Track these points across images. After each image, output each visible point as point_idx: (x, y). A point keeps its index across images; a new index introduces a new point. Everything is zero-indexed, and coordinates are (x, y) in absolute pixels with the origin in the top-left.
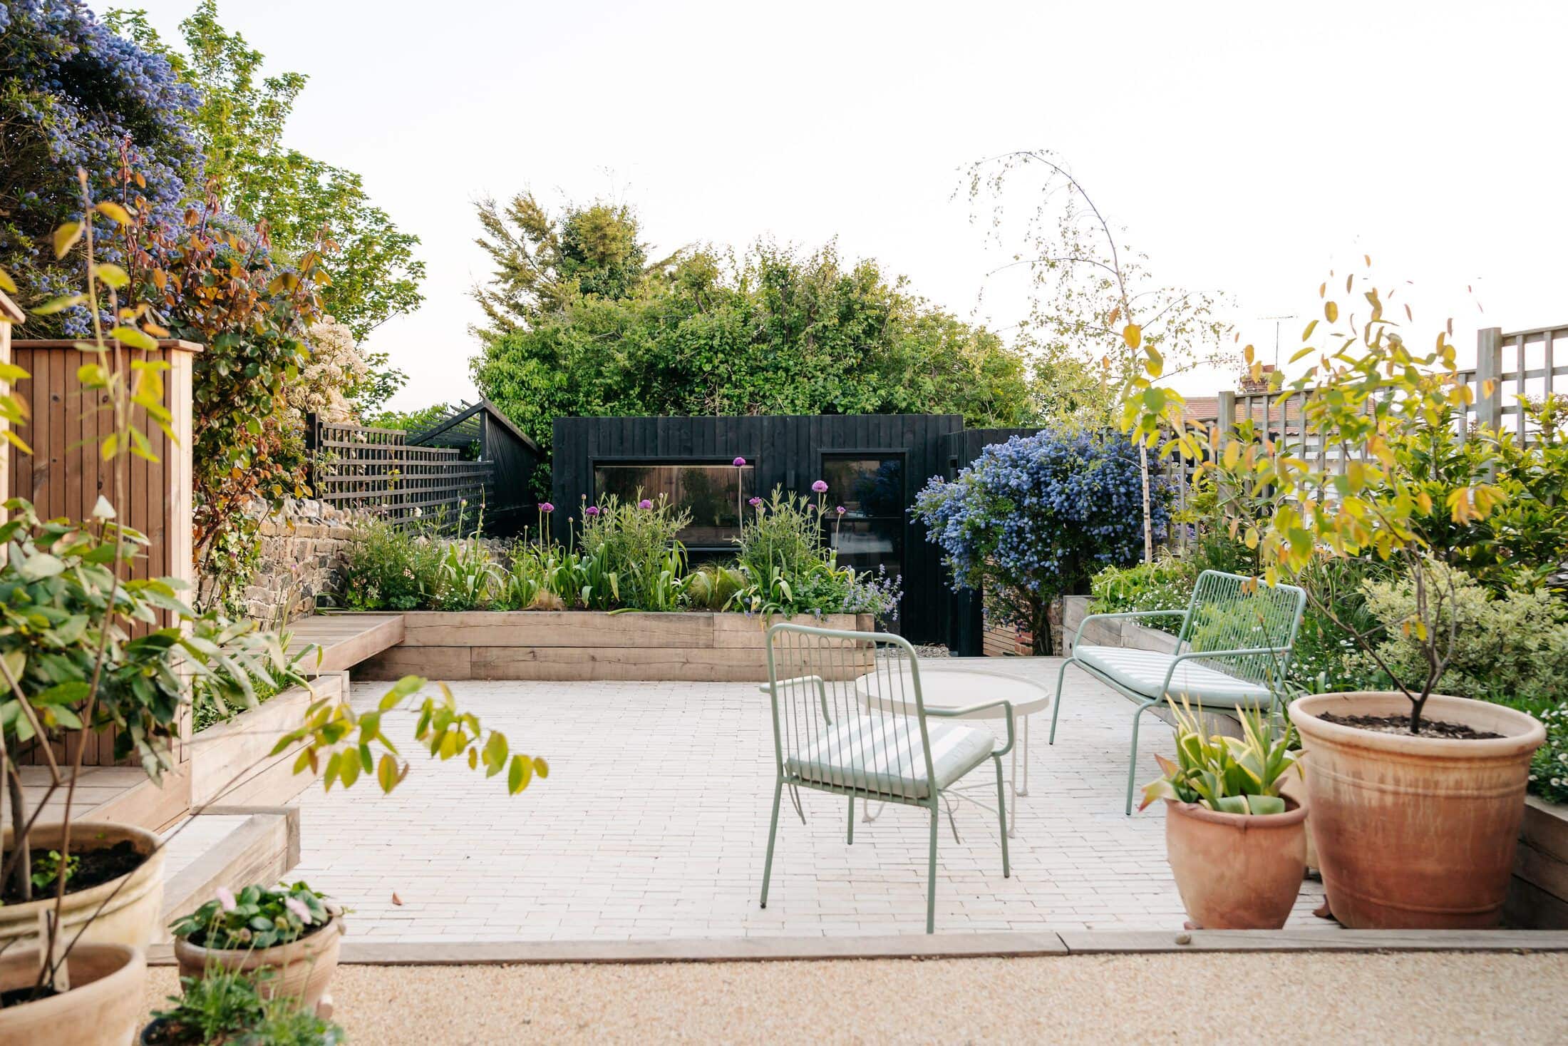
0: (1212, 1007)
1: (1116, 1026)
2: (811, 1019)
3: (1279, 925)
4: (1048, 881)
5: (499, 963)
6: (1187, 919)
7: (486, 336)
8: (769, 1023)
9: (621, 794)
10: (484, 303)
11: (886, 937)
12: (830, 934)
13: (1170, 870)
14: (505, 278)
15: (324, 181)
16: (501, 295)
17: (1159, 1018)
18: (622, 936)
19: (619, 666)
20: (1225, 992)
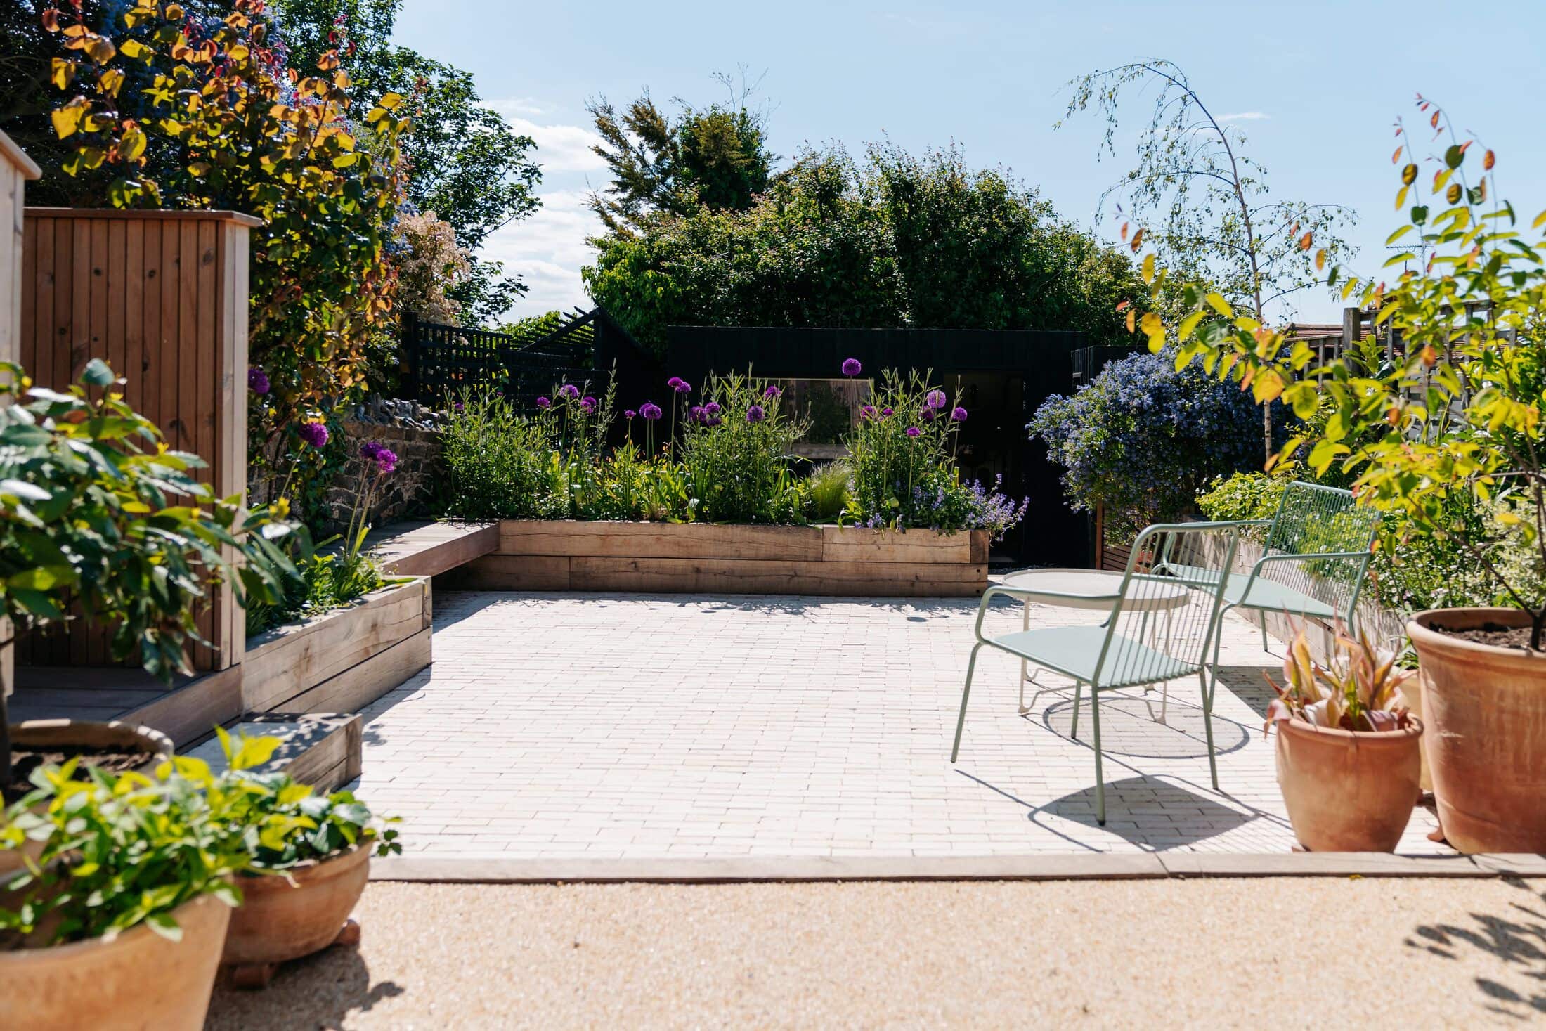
0: (1316, 934)
1: (1213, 953)
2: (886, 944)
3: (1390, 849)
4: (1154, 801)
5: (553, 882)
6: (1295, 842)
7: (602, 245)
8: (841, 949)
9: (713, 707)
10: (603, 214)
11: (975, 858)
12: (919, 854)
13: (1279, 791)
14: (623, 186)
15: (435, 79)
16: (619, 205)
17: (1260, 945)
18: (698, 853)
19: (724, 577)
20: (1332, 918)
